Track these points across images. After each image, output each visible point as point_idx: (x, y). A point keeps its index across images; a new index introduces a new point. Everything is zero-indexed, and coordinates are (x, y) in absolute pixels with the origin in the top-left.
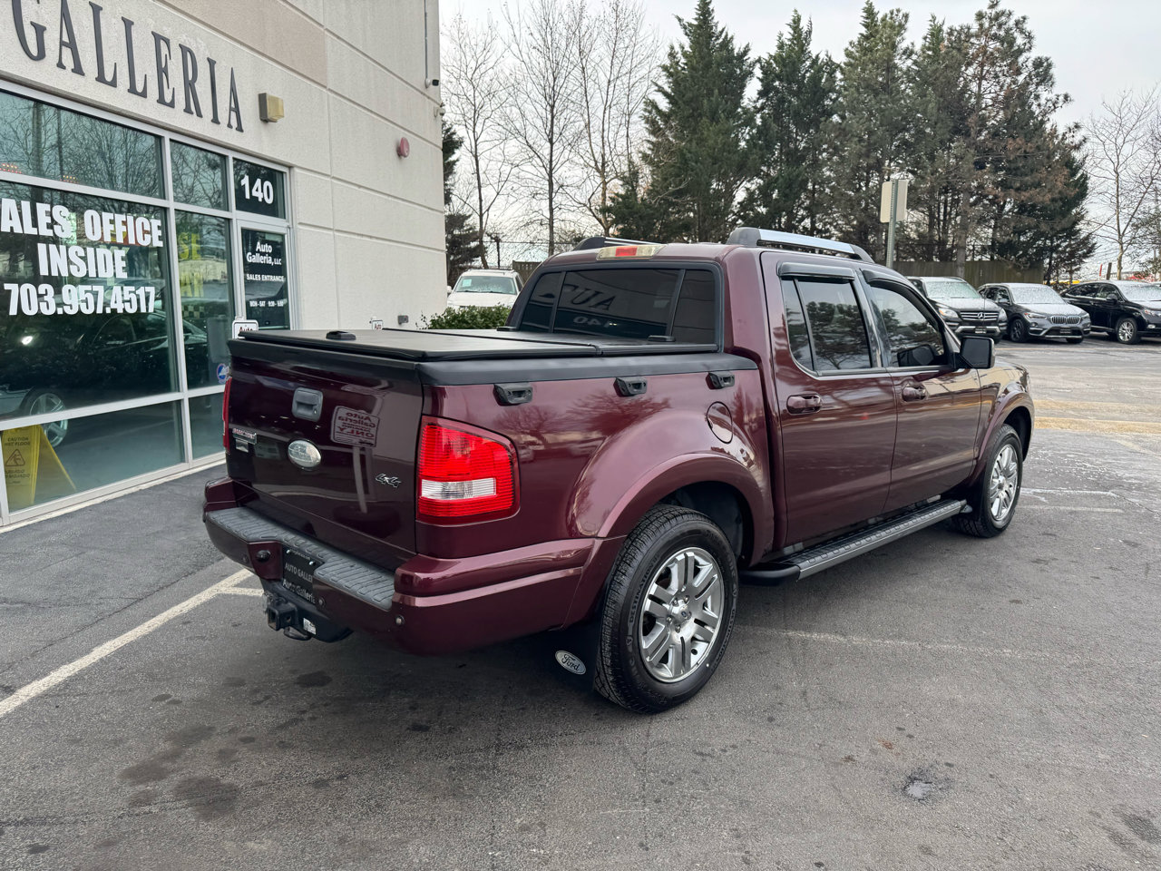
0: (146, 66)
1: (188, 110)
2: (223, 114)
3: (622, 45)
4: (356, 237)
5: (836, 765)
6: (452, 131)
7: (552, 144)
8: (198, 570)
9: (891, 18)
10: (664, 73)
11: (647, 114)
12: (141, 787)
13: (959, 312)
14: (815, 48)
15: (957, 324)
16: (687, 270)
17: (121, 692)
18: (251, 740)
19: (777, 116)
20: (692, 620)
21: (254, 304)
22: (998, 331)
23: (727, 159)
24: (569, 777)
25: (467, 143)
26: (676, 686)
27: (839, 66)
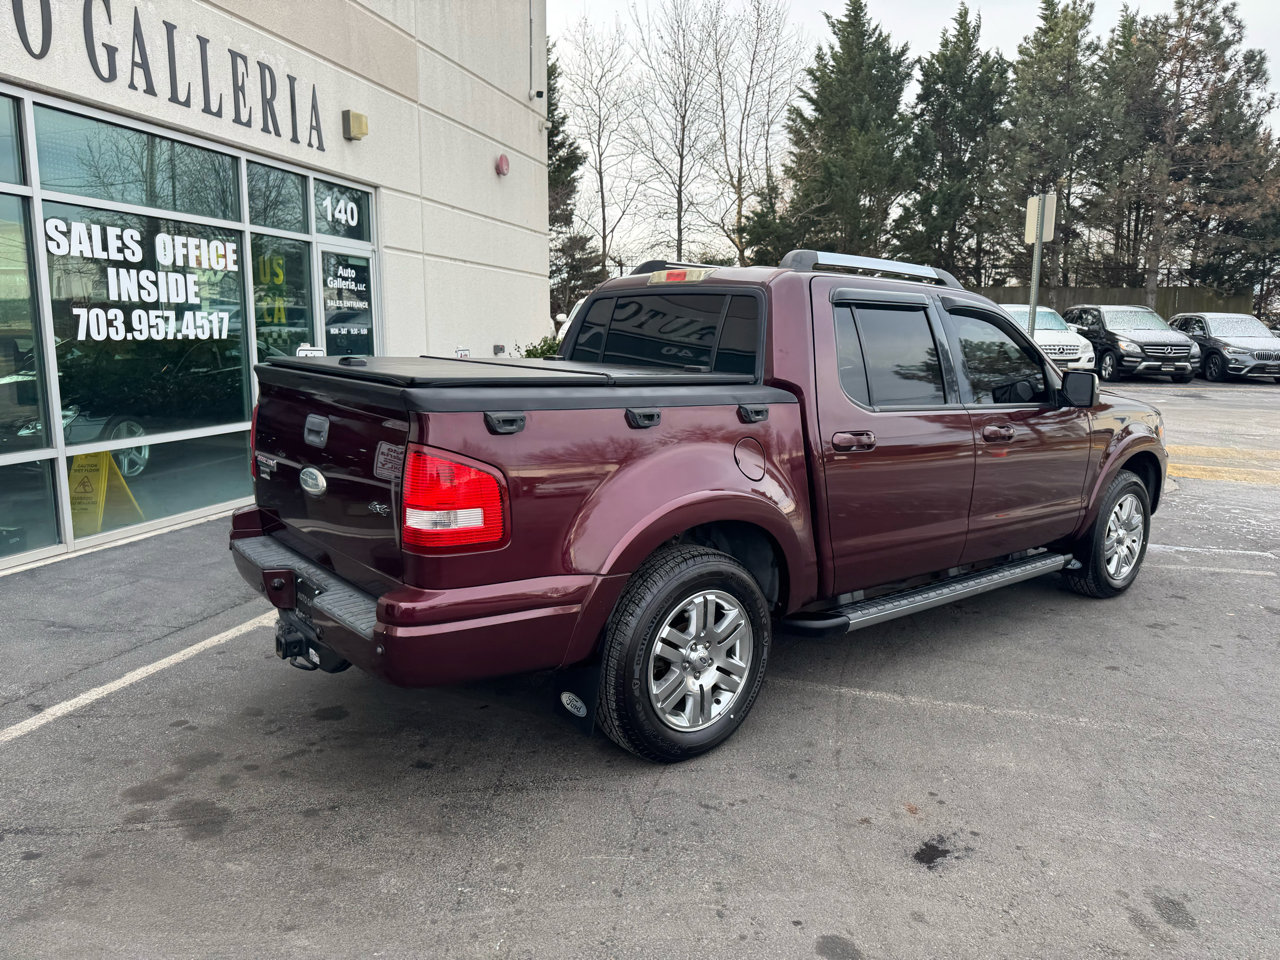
0: (221, 85)
1: (265, 129)
2: (303, 134)
3: (763, 48)
4: (448, 261)
5: (849, 826)
6: (576, 145)
7: (682, 157)
8: (246, 602)
9: (1074, 9)
10: (809, 77)
11: (790, 123)
12: (139, 806)
13: (1142, 346)
14: (984, 45)
15: (1139, 360)
16: (733, 296)
17: (143, 716)
18: (255, 767)
19: (937, 124)
20: (715, 666)
21: (334, 331)
22: (1190, 368)
23: (876, 172)
24: (561, 821)
25: (592, 159)
26: (692, 736)
27: (1011, 65)
